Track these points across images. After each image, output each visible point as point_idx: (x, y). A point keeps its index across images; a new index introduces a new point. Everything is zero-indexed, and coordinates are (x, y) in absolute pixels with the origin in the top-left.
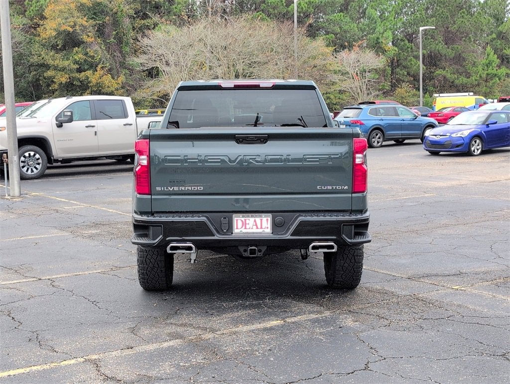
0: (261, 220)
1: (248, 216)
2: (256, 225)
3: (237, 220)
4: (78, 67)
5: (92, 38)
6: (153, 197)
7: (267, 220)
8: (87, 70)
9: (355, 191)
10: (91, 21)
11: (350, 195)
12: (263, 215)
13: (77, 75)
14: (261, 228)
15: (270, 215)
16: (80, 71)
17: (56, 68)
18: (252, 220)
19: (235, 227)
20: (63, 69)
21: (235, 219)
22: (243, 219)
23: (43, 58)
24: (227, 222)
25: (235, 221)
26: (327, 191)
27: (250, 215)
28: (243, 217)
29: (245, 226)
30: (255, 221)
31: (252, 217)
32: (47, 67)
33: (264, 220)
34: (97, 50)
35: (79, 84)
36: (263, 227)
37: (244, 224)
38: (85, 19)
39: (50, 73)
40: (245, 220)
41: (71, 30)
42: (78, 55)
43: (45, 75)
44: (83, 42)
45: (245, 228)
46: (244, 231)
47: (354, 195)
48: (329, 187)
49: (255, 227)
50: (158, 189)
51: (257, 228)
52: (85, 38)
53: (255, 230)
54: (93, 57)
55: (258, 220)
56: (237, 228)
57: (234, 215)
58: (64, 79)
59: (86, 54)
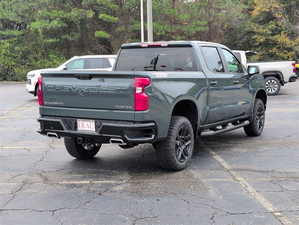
0: (90, 123)
1: (84, 121)
2: (88, 126)
3: (79, 122)
4: (272, 33)
5: (281, 15)
6: (44, 107)
7: (93, 123)
8: (278, 34)
9: (136, 109)
10: (282, 4)
11: (134, 112)
12: (91, 121)
13: (271, 38)
14: (91, 128)
15: (94, 121)
16: (273, 35)
17: (259, 34)
18: (86, 123)
19: (79, 127)
20: (262, 34)
21: (78, 122)
22: (82, 122)
23: (252, 28)
24: (74, 123)
25: (78, 123)
26: (121, 109)
27: (85, 120)
28: (82, 121)
29: (83, 126)
30: (87, 124)
31: (86, 121)
32: (254, 33)
33: (92, 123)
34: (284, 22)
35: (272, 43)
36: (92, 127)
37: (83, 125)
38: (278, 4)
39: (255, 37)
40: (83, 123)
41: (268, 10)
42: (272, 25)
43: (253, 37)
44: (275, 18)
45: (83, 127)
46: (83, 129)
47: (136, 112)
48: (122, 107)
49: (87, 127)
50: (46, 103)
51: (89, 128)
52: (277, 15)
53: (88, 129)
54: (281, 27)
55: (89, 123)
56: (80, 127)
57: (78, 120)
58: (262, 40)
59: (277, 25)
